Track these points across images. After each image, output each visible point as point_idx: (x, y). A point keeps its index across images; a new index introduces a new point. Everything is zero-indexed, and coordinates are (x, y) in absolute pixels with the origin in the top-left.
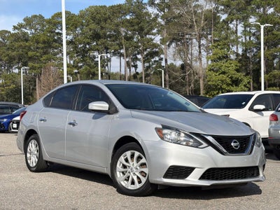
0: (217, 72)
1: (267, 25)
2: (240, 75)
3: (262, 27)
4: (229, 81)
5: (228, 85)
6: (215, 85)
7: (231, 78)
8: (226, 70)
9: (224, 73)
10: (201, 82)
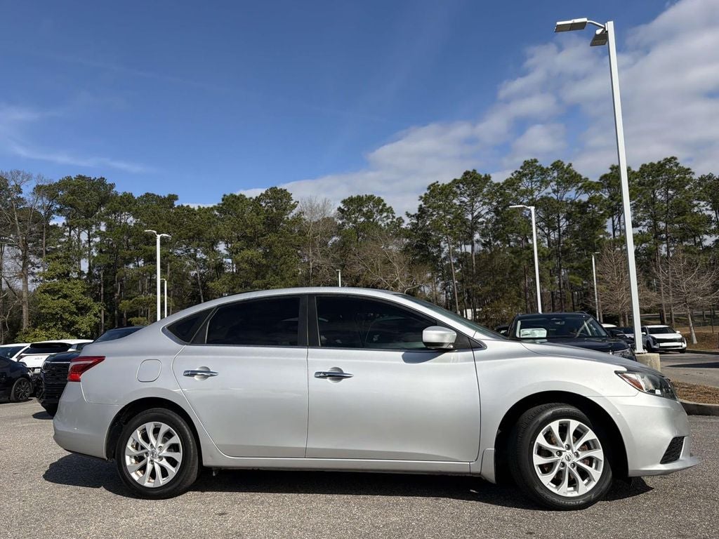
0: (54, 295)
1: (164, 235)
2: (88, 300)
3: (159, 236)
4: (73, 309)
5: (72, 313)
6: (52, 314)
7: (76, 304)
8: (69, 293)
9: (65, 296)
10: (25, 309)
